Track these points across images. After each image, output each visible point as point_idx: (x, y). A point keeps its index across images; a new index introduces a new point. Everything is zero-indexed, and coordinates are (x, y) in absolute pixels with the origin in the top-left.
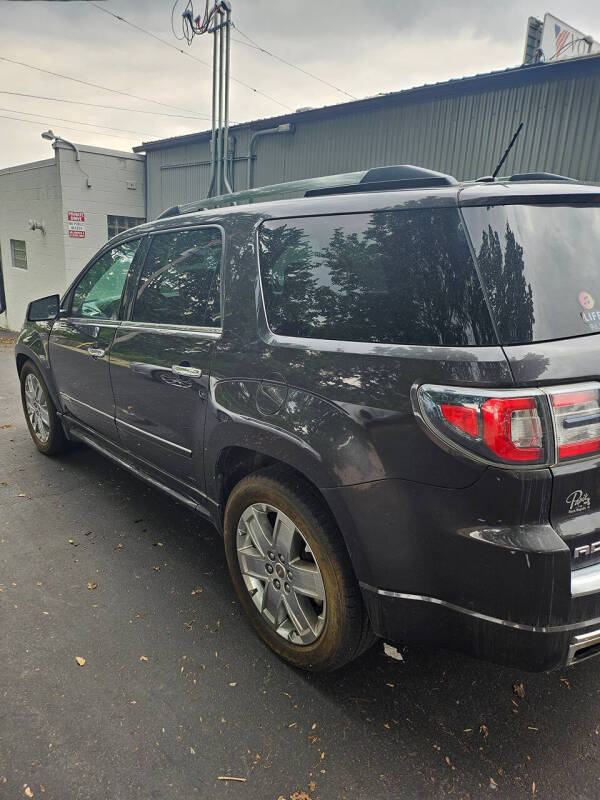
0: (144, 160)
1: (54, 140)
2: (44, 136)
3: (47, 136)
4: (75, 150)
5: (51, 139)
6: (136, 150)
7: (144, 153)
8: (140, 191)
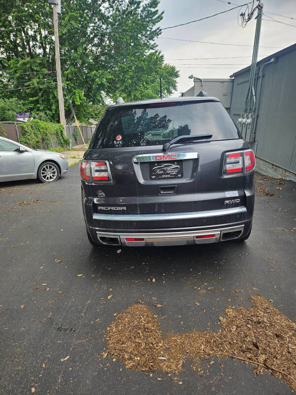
0: (233, 81)
1: (193, 79)
2: (190, 77)
3: (191, 77)
4: (201, 81)
5: (192, 78)
6: (231, 77)
7: (233, 78)
8: (229, 96)
